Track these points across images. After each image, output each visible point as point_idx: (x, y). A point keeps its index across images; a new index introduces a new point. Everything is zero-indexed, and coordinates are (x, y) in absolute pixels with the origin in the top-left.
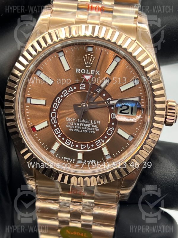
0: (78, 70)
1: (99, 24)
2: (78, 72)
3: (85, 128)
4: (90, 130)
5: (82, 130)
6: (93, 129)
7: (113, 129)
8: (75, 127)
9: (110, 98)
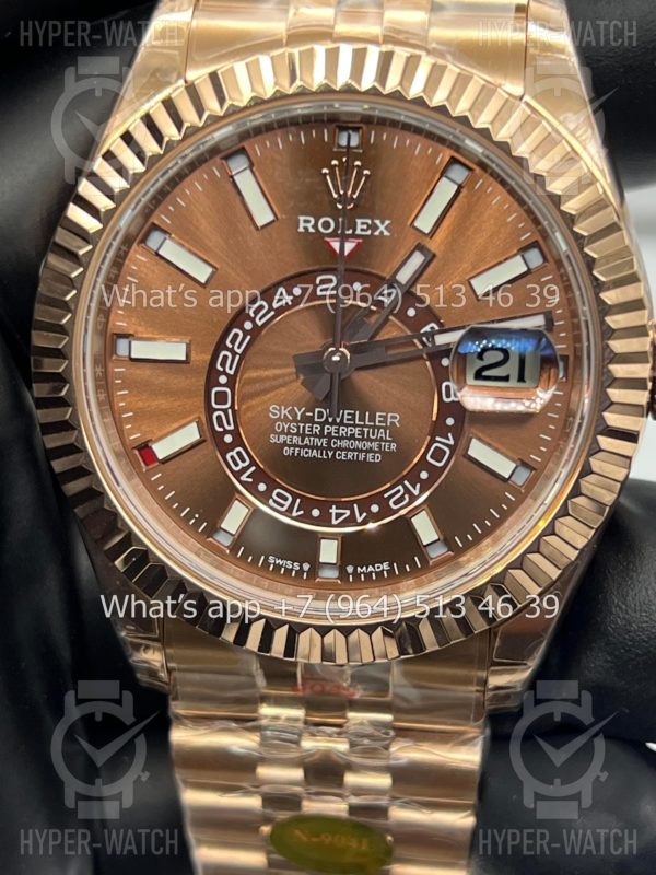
0: (305, 223)
1: (381, 39)
2: (306, 228)
3: (345, 443)
4: (361, 451)
5: (331, 449)
6: (375, 445)
7: (451, 442)
8: (306, 441)
9: (433, 325)
